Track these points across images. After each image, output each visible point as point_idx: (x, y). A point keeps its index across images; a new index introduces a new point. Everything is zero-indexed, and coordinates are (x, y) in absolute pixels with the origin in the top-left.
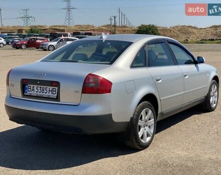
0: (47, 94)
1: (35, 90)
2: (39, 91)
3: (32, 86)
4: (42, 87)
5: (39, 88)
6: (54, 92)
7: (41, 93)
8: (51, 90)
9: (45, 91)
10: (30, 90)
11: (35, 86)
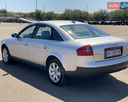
0: (117, 54)
1: (111, 53)
2: (113, 53)
3: (109, 51)
4: (114, 50)
5: (113, 52)
6: (120, 52)
7: (114, 54)
8: (118, 51)
9: (116, 53)
10: (108, 54)
11: (111, 51)
